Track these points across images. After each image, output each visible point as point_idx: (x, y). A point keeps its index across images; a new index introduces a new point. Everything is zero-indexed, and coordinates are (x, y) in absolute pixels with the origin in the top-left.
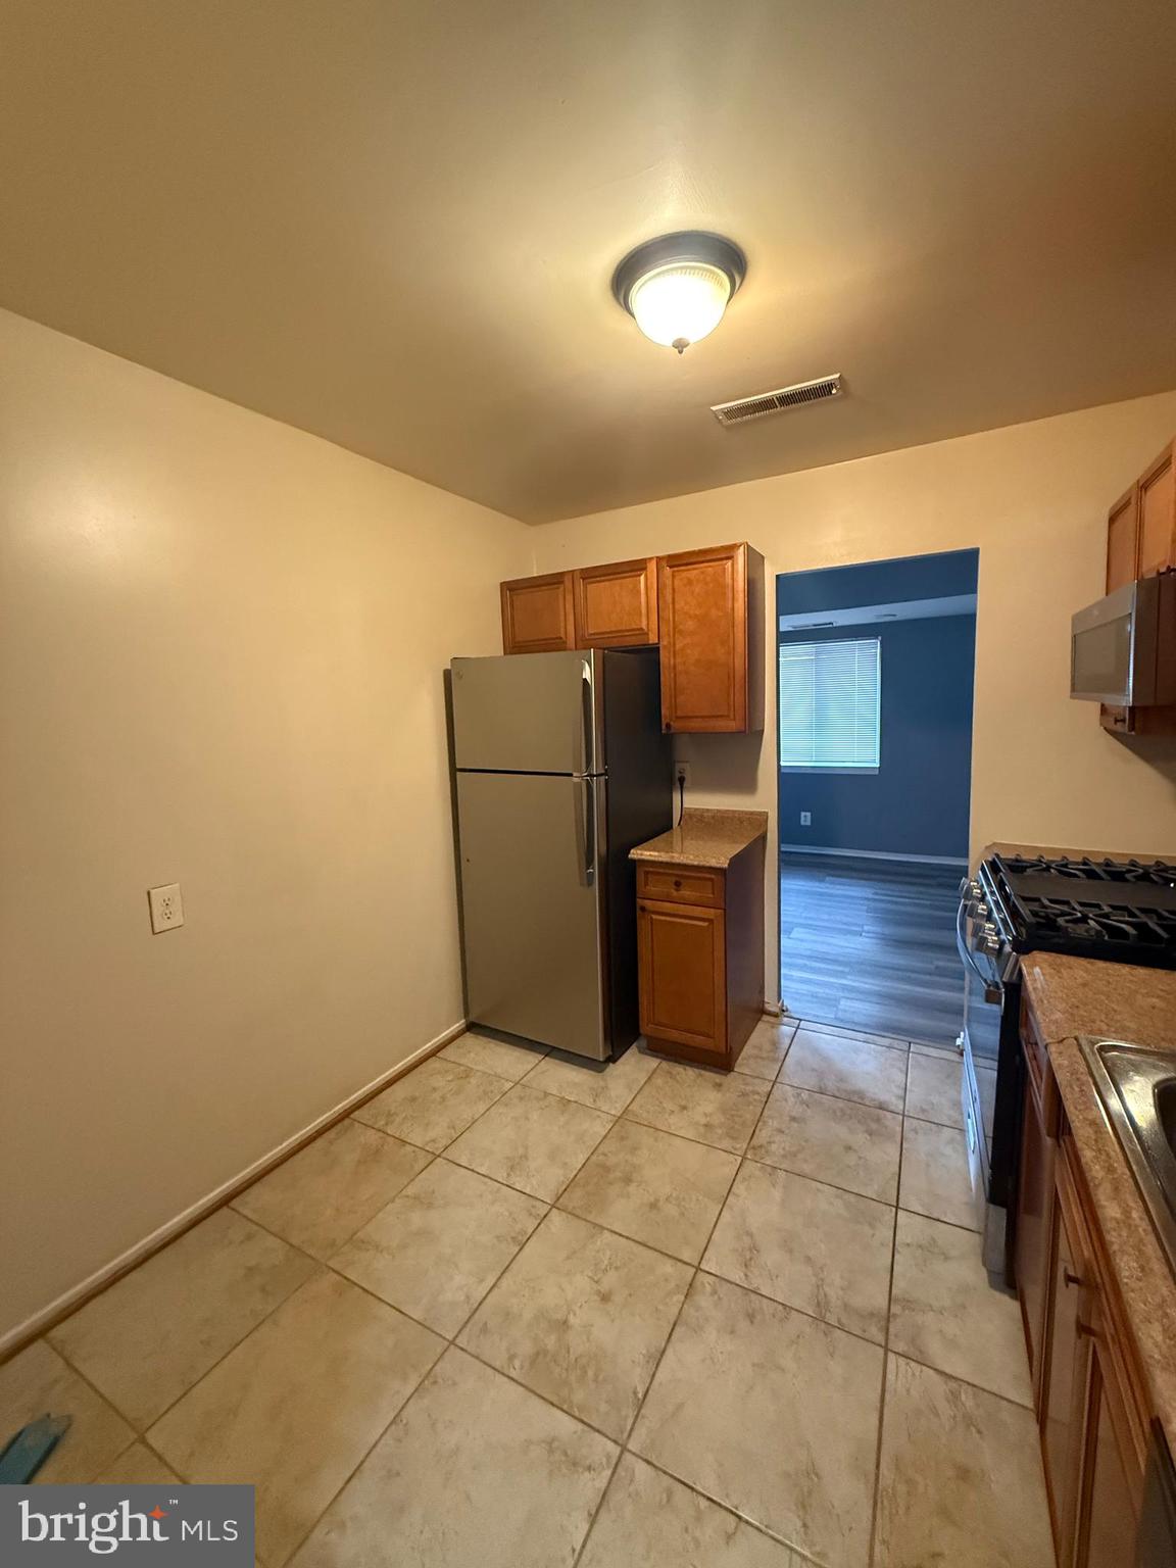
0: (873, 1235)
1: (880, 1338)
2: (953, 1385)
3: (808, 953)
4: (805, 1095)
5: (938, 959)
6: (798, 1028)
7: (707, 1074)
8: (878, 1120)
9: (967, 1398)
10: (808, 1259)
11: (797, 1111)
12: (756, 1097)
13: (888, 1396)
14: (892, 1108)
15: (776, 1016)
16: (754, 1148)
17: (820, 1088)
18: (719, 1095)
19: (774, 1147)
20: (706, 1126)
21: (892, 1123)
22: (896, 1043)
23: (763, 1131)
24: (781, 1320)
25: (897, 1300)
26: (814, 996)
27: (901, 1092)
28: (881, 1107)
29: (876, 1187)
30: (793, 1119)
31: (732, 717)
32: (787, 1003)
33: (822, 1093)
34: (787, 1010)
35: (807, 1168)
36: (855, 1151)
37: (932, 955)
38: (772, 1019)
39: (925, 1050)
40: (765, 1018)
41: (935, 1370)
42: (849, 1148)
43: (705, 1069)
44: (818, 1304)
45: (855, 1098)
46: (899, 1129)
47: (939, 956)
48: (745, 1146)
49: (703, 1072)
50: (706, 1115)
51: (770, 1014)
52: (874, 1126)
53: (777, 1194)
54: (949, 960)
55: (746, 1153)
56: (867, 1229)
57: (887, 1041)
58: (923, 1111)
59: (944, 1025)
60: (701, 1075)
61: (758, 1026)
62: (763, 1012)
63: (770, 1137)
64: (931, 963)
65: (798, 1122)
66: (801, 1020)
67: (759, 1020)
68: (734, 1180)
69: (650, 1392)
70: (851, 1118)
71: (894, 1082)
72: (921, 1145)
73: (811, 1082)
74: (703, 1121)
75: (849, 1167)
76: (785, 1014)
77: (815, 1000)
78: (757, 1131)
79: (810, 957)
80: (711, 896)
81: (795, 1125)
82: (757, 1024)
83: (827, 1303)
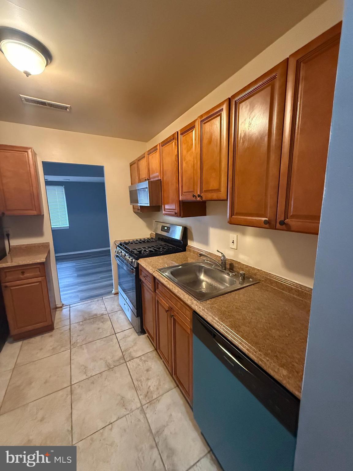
0: (113, 343)
1: (124, 361)
2: (140, 358)
3: (63, 286)
4: (81, 323)
5: (100, 275)
6: (70, 307)
7: (45, 335)
8: (103, 318)
9: (143, 358)
10: (101, 359)
11: (81, 328)
12: (66, 332)
13: (130, 370)
14: (105, 314)
15: (61, 307)
16: (72, 345)
17: (85, 319)
18: (53, 338)
19: (78, 341)
20: (53, 349)
21: (106, 317)
22: (99, 299)
23: (73, 339)
24: (101, 377)
25: (124, 352)
26: (71, 297)
27: (105, 309)
28: (102, 315)
29: (109, 333)
30: (81, 331)
31: (34, 209)
32: (64, 302)
33: (85, 320)
34: (64, 304)
35: (90, 340)
36: (101, 328)
37: (98, 275)
38: (60, 309)
39: (106, 297)
40: (58, 310)
41: (136, 358)
42: (99, 329)
43: (43, 334)
44: (108, 366)
45: (95, 316)
46: (108, 317)
47: (100, 274)
48: (69, 346)
49: (43, 335)
50: (51, 346)
51: (59, 308)
52: (102, 320)
53: (85, 351)
54: (103, 275)
55: (70, 347)
56: (111, 343)
57: (96, 300)
58: (112, 310)
59: (108, 290)
60: (42, 337)
61: (56, 313)
62: (57, 308)
63: (76, 339)
64: (99, 277)
65: (82, 331)
66: (70, 305)
67: (56, 311)
68: (71, 356)
69: (73, 426)
70: (96, 322)
71: (102, 308)
72: (114, 318)
73: (81, 319)
74: (51, 348)
75: (101, 333)
76: (64, 306)
77: (71, 298)
78: (71, 340)
79: (64, 287)
80: (39, 273)
81: (82, 332)
82: (56, 312)
83: (110, 364)
